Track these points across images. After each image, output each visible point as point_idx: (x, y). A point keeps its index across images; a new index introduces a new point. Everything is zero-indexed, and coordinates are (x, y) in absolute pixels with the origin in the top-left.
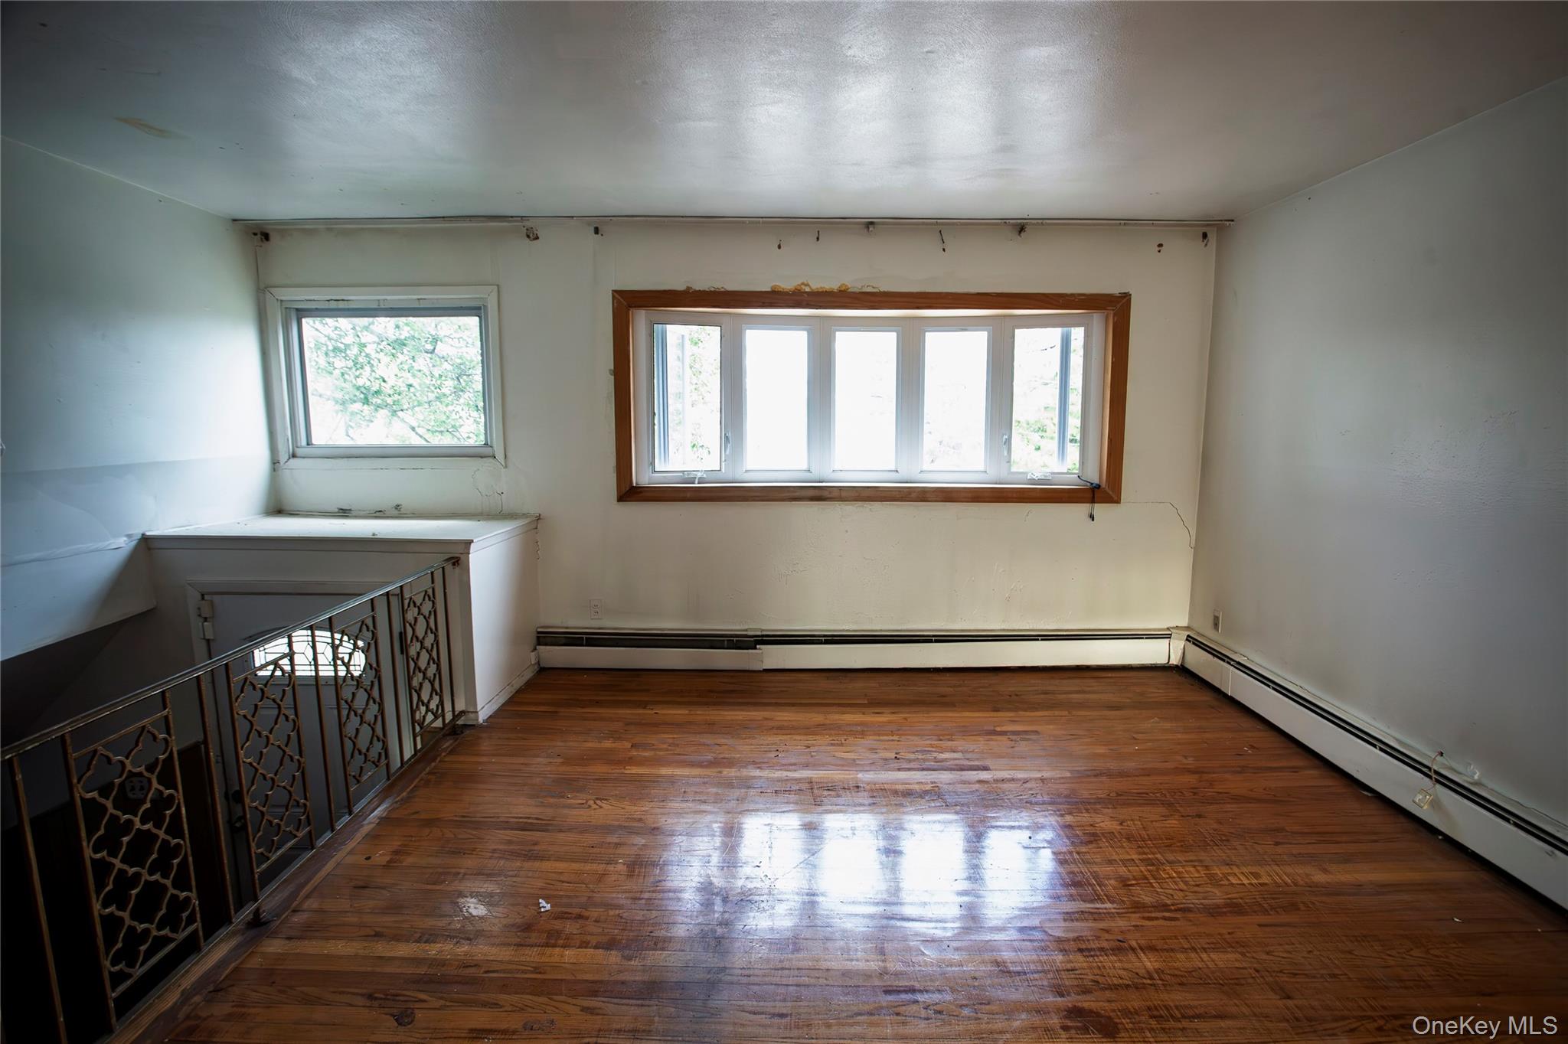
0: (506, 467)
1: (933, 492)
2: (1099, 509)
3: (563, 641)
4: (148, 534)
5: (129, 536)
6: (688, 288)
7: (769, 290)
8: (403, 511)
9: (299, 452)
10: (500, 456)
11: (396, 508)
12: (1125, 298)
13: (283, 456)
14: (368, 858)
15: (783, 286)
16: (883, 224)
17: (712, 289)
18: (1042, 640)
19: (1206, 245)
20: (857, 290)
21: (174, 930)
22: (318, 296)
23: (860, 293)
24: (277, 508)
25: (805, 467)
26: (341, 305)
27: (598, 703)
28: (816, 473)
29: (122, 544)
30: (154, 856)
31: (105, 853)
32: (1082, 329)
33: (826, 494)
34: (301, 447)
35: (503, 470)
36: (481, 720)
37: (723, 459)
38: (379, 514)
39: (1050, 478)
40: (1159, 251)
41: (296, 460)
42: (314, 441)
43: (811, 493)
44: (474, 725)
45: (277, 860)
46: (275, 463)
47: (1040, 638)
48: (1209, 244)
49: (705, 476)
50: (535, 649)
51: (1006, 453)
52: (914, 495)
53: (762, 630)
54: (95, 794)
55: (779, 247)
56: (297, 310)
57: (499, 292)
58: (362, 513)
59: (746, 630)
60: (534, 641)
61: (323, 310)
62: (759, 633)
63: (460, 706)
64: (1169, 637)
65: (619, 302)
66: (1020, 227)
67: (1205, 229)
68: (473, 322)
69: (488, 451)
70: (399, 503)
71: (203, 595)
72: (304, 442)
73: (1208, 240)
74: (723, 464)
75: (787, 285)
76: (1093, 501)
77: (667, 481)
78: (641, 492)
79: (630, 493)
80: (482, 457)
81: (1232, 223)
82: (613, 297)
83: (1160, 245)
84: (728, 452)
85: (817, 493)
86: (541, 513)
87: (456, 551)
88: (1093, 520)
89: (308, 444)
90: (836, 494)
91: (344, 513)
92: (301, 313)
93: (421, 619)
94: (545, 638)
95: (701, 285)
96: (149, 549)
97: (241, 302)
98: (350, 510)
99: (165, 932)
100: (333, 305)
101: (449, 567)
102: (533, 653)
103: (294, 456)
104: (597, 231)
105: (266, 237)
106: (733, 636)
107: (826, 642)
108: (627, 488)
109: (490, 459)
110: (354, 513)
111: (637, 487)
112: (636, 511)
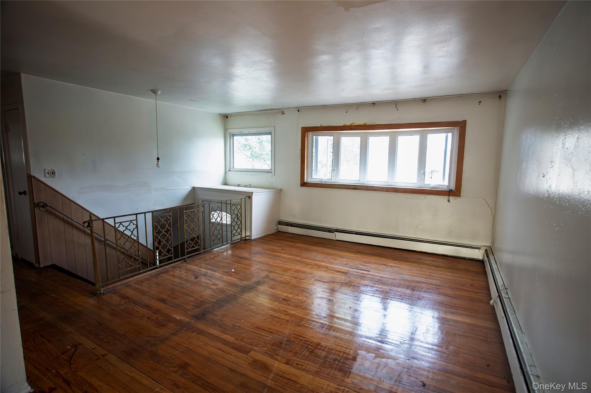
0: (274, 175)
1: (392, 189)
2: (452, 198)
3: (285, 224)
4: (194, 186)
5: (190, 186)
6: (321, 126)
7: (343, 125)
8: (251, 186)
9: (231, 170)
10: (273, 172)
12: (465, 122)
13: (227, 171)
14: (210, 257)
15: (347, 124)
16: (377, 103)
17: (328, 126)
18: (428, 243)
19: (500, 100)
20: (369, 124)
21: (168, 254)
22: (237, 131)
23: (370, 125)
24: (225, 184)
25: (358, 179)
26: (241, 133)
27: (284, 240)
28: (362, 181)
29: (189, 188)
30: (157, 231)
31: (157, 235)
32: (451, 134)
33: (357, 187)
35: (274, 176)
36: (252, 239)
37: (333, 176)
38: (246, 186)
39: (437, 187)
40: (480, 104)
41: (230, 172)
42: (235, 167)
43: (353, 187)
44: (250, 239)
45: (190, 250)
46: (226, 172)
47: (427, 242)
48: (502, 100)
49: (327, 180)
50: (277, 225)
51: (423, 177)
53: (337, 228)
54: (157, 224)
55: (347, 112)
56: (233, 134)
57: (275, 128)
58: (242, 186)
60: (277, 223)
61: (238, 134)
62: (336, 229)
63: (248, 234)
64: (479, 248)
65: (303, 130)
66: (424, 100)
67: (500, 94)
68: (270, 136)
69: (271, 171)
71: (202, 201)
72: (232, 168)
73: (501, 99)
74: (333, 177)
75: (348, 123)
76: (449, 196)
77: (316, 181)
79: (304, 184)
80: (269, 173)
81: (506, 92)
82: (302, 129)
83: (480, 102)
84: (334, 174)
86: (282, 188)
87: (250, 195)
88: (449, 202)
91: (239, 186)
92: (234, 135)
93: (236, 209)
94: (280, 223)
95: (325, 125)
96: (194, 190)
97: (221, 134)
99: (167, 253)
100: (240, 133)
101: (247, 199)
102: (276, 227)
103: (230, 171)
104: (298, 111)
105: (227, 117)
106: (329, 228)
107: (355, 234)
108: (303, 183)
109: (271, 173)
110: (241, 186)
111: (306, 183)
112: (305, 189)
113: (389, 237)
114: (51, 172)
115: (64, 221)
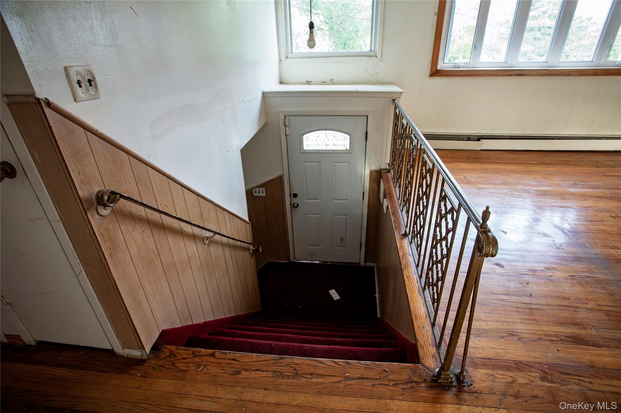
0: (381, 61)
1: (575, 71)
4: (263, 91)
5: (259, 92)
8: (334, 82)
9: (289, 56)
10: (379, 55)
11: (331, 80)
13: (283, 58)
24: (280, 81)
25: (505, 61)
28: (510, 63)
33: (524, 73)
34: (289, 53)
37: (472, 57)
38: (324, 83)
42: (294, 51)
46: (280, 60)
49: (465, 65)
51: (608, 51)
52: (565, 73)
53: (484, 133)
58: (316, 83)
59: (475, 133)
62: (481, 135)
69: (373, 54)
70: (332, 78)
71: (285, 116)
74: (472, 59)
77: (448, 67)
78: (441, 72)
79: (435, 73)
80: (370, 56)
85: (520, 72)
86: (394, 82)
87: (395, 97)
89: (291, 52)
90: (529, 73)
91: (309, 83)
96: (266, 97)
98: (311, 82)
103: (287, 58)
106: (468, 136)
107: (509, 139)
108: (435, 70)
109: (375, 58)
110: (313, 83)
111: (440, 71)
112: (438, 81)
113: (556, 138)
114: (87, 80)
115: (148, 222)
